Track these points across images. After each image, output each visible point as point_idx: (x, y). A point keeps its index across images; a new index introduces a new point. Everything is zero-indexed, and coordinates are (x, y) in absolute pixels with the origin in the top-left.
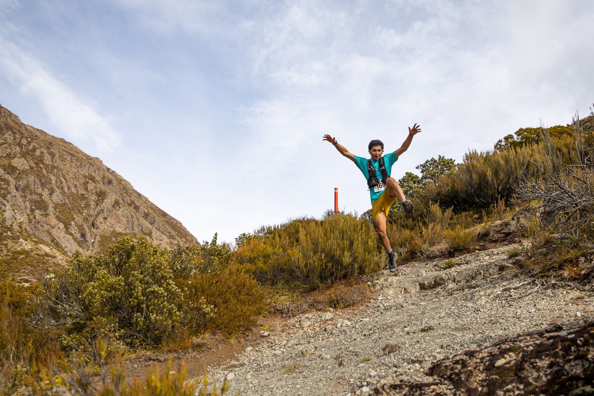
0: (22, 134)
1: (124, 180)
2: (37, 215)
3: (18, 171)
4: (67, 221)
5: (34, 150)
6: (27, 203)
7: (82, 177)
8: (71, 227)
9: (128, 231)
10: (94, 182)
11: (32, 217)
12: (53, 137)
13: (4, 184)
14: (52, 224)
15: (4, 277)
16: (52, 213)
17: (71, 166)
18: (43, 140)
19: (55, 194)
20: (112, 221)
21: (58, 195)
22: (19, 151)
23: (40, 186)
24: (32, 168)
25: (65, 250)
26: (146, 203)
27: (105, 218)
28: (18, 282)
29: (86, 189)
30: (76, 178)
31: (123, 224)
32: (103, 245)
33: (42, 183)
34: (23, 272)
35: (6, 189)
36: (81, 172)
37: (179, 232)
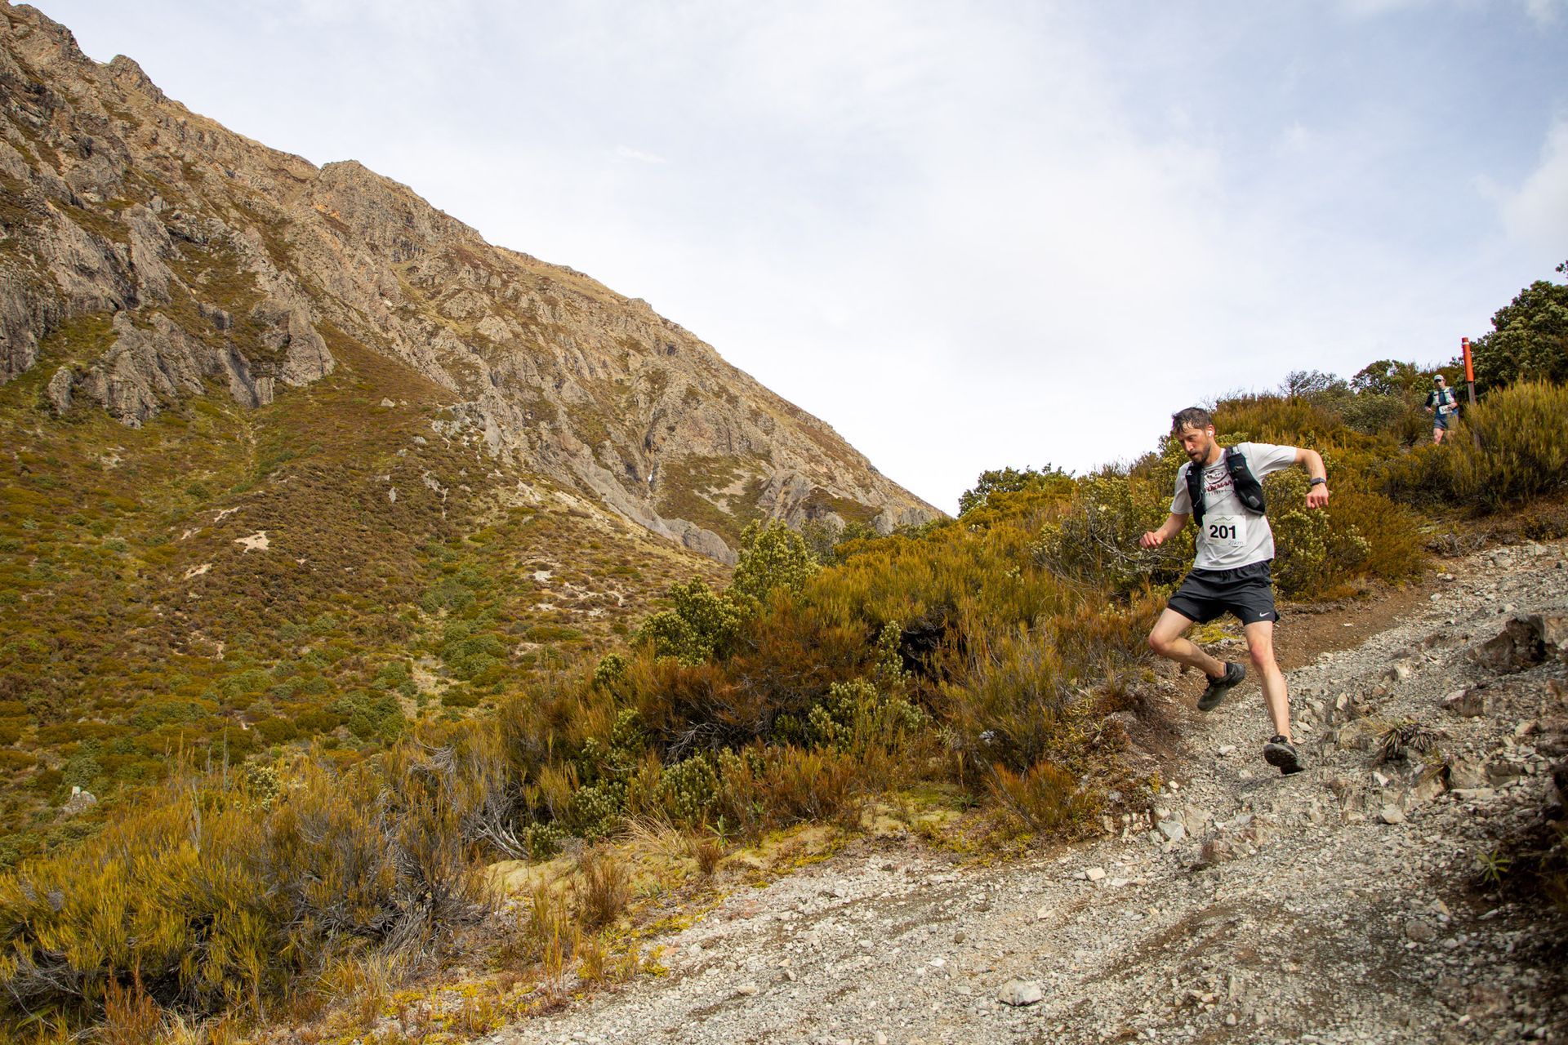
0: (490, 266)
1: (701, 342)
2: (543, 432)
3: (491, 345)
4: (597, 439)
5: (516, 297)
6: (516, 409)
7: (614, 344)
8: (604, 452)
9: (720, 453)
10: (640, 351)
11: (534, 437)
12: (548, 265)
13: (470, 374)
14: (571, 448)
15: (502, 560)
16: (564, 427)
17: (591, 323)
18: (531, 275)
19: (566, 385)
20: (686, 433)
21: (572, 388)
22: (488, 302)
23: (536, 372)
24: (516, 336)
25: (603, 500)
26: (750, 387)
27: (671, 429)
28: (529, 570)
29: (626, 369)
30: (603, 347)
31: (709, 438)
32: (672, 486)
33: (539, 365)
34: (534, 550)
35: (474, 384)
36: (611, 333)
37: (829, 447)
